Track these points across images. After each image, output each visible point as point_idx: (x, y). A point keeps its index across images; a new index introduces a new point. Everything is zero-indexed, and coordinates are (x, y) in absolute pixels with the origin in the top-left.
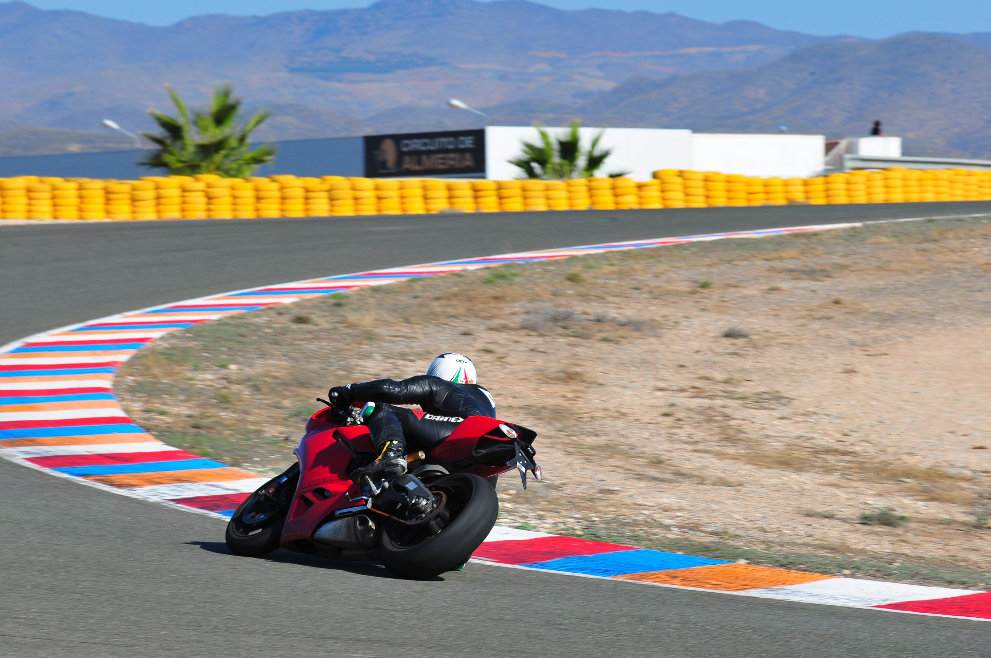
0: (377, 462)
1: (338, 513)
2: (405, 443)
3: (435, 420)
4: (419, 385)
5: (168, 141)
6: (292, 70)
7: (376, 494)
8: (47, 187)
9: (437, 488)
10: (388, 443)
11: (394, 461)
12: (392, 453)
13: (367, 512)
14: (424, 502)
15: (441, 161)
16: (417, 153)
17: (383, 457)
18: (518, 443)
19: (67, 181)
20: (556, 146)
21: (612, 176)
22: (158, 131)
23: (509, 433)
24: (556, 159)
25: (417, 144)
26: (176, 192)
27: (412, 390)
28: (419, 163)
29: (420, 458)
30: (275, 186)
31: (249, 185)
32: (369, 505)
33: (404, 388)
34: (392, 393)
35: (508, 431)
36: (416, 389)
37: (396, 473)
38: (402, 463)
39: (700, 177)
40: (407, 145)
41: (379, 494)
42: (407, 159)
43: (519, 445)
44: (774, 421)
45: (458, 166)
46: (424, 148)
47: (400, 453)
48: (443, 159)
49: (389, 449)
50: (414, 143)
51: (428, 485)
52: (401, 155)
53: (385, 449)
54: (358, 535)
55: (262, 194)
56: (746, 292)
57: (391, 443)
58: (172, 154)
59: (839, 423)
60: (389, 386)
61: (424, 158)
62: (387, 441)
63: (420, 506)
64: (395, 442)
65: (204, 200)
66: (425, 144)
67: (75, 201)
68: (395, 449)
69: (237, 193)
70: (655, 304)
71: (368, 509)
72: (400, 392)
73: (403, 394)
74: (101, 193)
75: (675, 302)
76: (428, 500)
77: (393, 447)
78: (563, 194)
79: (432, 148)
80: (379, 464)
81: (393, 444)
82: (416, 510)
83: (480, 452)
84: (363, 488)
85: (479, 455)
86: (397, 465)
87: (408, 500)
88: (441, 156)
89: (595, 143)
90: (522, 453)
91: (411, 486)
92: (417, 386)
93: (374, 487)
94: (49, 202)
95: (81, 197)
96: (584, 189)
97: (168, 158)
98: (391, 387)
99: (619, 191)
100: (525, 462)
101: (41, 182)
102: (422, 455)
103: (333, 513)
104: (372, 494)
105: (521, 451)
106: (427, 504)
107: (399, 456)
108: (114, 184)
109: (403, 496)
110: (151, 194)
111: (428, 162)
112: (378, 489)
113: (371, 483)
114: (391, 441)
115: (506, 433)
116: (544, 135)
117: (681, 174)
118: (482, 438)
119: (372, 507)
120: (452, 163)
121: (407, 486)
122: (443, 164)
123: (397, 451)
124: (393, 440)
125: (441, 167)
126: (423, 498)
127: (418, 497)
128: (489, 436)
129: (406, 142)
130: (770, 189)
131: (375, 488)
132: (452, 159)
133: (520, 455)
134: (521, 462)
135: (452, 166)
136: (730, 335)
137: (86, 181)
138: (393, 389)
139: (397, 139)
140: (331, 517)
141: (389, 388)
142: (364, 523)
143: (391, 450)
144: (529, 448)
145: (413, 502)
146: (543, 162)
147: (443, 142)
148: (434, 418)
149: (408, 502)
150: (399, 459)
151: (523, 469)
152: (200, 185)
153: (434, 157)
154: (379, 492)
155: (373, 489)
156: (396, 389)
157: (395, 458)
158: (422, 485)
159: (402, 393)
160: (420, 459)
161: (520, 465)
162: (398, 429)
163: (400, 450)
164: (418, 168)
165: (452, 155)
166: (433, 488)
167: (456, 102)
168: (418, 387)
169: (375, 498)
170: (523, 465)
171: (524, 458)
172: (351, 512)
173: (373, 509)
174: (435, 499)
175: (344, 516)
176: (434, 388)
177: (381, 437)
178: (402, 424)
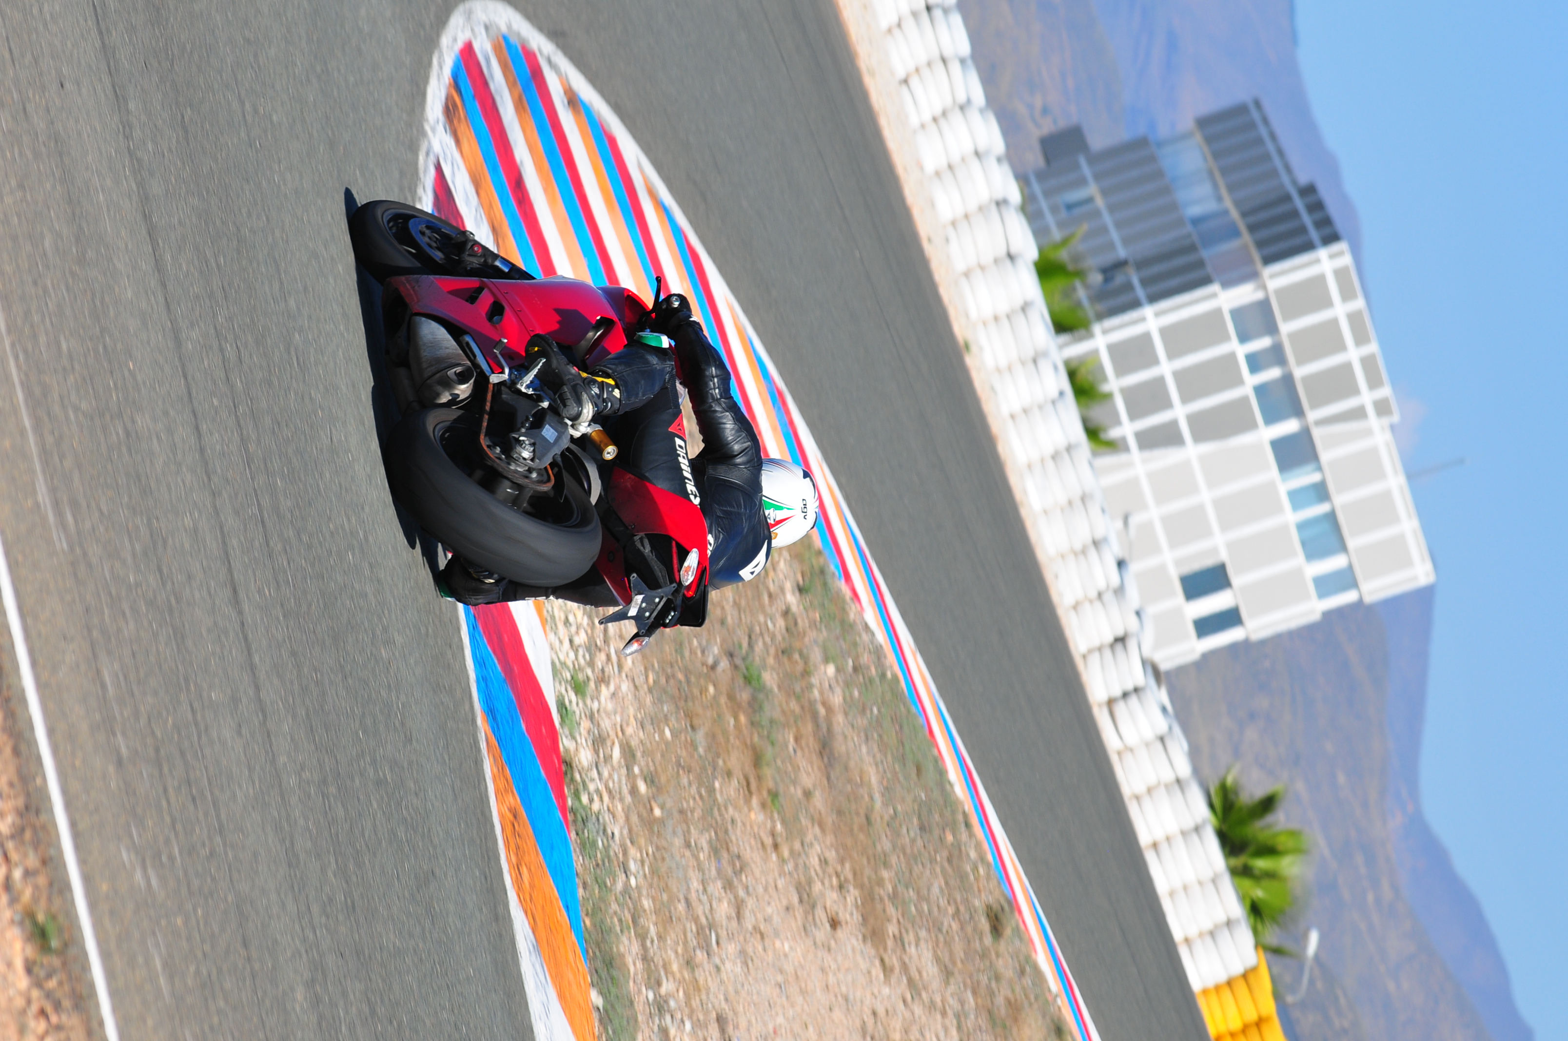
0: (575, 373)
1: (468, 338)
2: (620, 413)
4: (737, 431)
7: (519, 386)
9: (557, 478)
10: (613, 383)
11: (585, 396)
12: (597, 391)
13: (482, 380)
14: (526, 454)
17: (586, 379)
18: (674, 592)
23: (687, 571)
29: (603, 451)
32: (495, 379)
33: (724, 405)
34: (706, 385)
35: (689, 567)
36: (729, 428)
37: (564, 405)
38: (585, 411)
41: (520, 391)
43: (673, 594)
47: (601, 405)
49: (602, 386)
51: (559, 461)
53: (600, 379)
54: (439, 373)
57: (613, 388)
60: (717, 376)
62: (613, 379)
63: (518, 449)
64: (617, 393)
68: (605, 396)
71: (487, 379)
72: (712, 398)
76: (532, 460)
77: (607, 390)
80: (571, 376)
81: (613, 391)
82: (509, 448)
84: (521, 367)
85: (641, 546)
86: (580, 403)
87: (523, 430)
91: (548, 432)
93: (529, 378)
98: (716, 380)
100: (647, 614)
102: (610, 452)
103: (465, 332)
104: (516, 379)
105: (664, 600)
106: (524, 459)
107: (595, 405)
109: (527, 423)
112: (528, 387)
113: (535, 371)
114: (617, 386)
115: (686, 564)
118: (668, 539)
119: (495, 384)
121: (547, 426)
123: (604, 401)
124: (619, 389)
126: (534, 451)
127: (533, 444)
128: (674, 549)
131: (528, 382)
138: (714, 384)
140: (456, 331)
141: (712, 377)
142: (463, 378)
143: (602, 391)
145: (523, 438)
149: (519, 430)
150: (591, 407)
154: (523, 390)
155: (525, 379)
156: (717, 391)
157: (591, 398)
158: (557, 450)
159: (713, 405)
160: (601, 452)
162: (641, 394)
163: (607, 406)
166: (556, 469)
169: (511, 386)
170: (641, 611)
172: (475, 356)
173: (491, 387)
174: (537, 472)
175: (466, 348)
176: (740, 459)
177: (619, 369)
178: (651, 403)
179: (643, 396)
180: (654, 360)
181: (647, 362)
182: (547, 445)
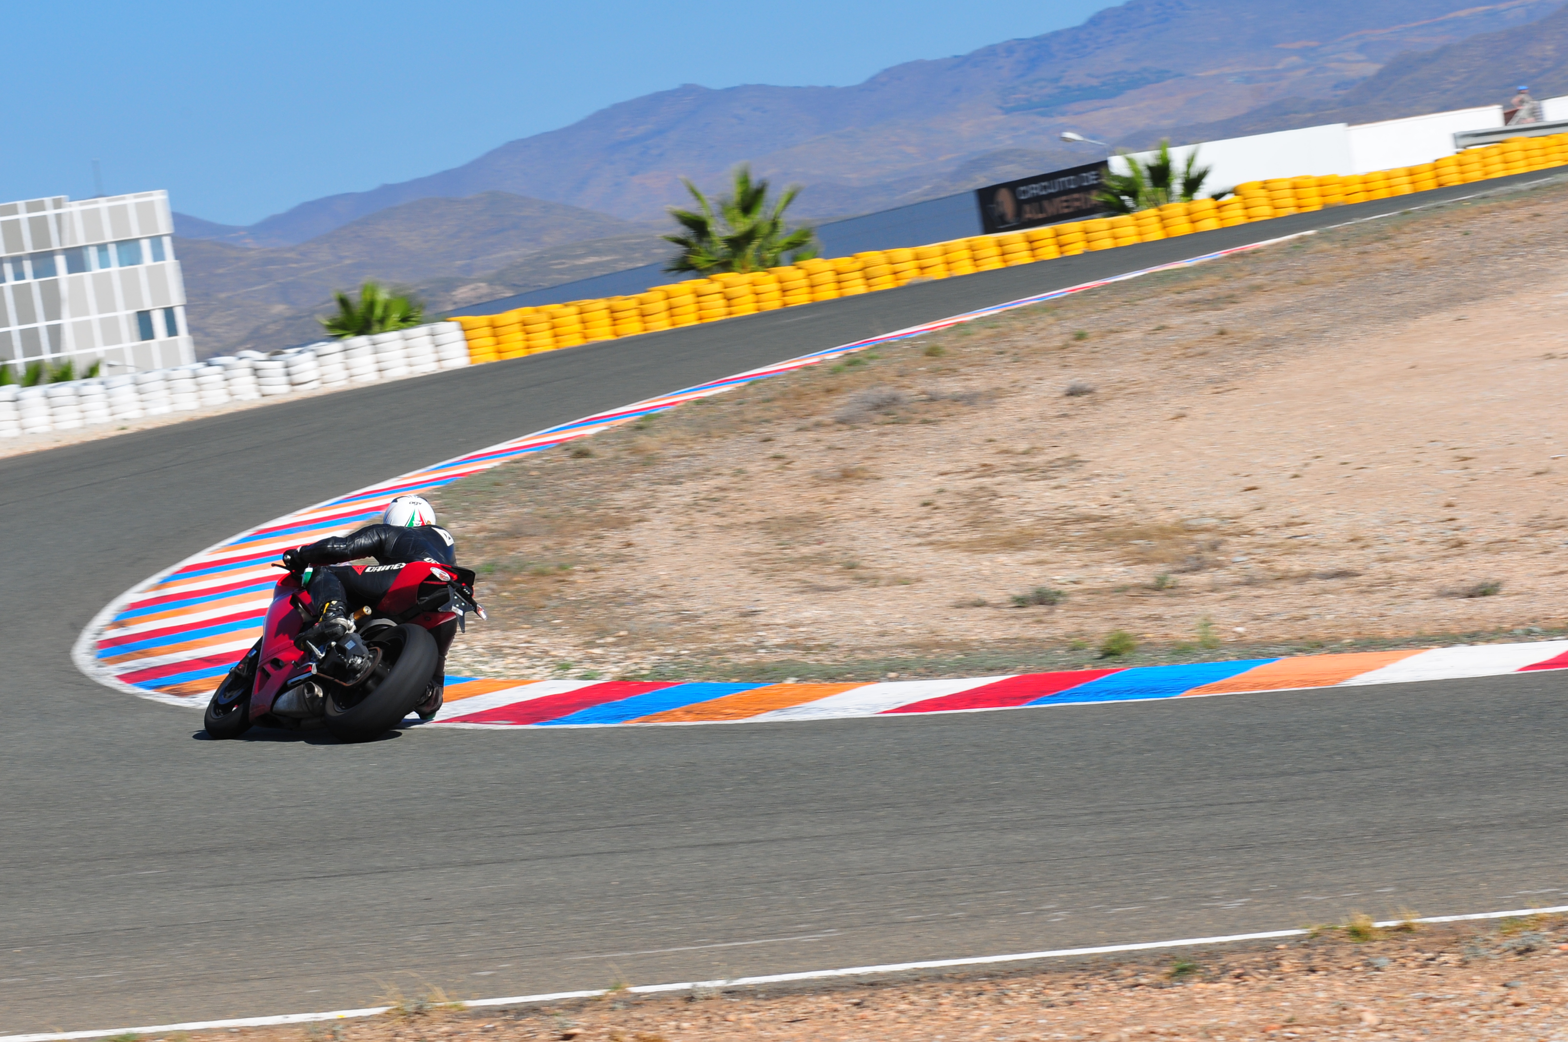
0: (318, 625)
1: (289, 682)
2: (346, 601)
3: (376, 571)
4: (366, 536)
5: (693, 240)
6: (1008, 111)
7: (321, 658)
8: (544, 317)
9: (376, 644)
10: (327, 604)
11: (333, 621)
12: (331, 614)
13: (314, 678)
14: (359, 661)
15: (1065, 204)
16: (1038, 199)
17: (323, 620)
18: (453, 586)
19: (566, 306)
20: (1146, 173)
22: (681, 231)
23: (442, 576)
24: (1147, 187)
25: (1036, 189)
26: (690, 298)
27: (359, 544)
28: (1041, 210)
30: (800, 273)
31: (771, 277)
32: (314, 671)
33: (350, 543)
34: (337, 552)
35: (440, 574)
36: (363, 541)
37: (336, 634)
38: (342, 622)
39: (1287, 185)
40: (1024, 192)
41: (323, 658)
42: (1027, 208)
43: (454, 588)
44: (1045, 492)
45: (1084, 207)
46: (1044, 193)
47: (340, 612)
48: (1066, 201)
49: (329, 610)
50: (1033, 189)
52: (1019, 205)
53: (325, 611)
54: (307, 703)
55: (788, 285)
56: (1127, 336)
57: (331, 604)
58: (698, 253)
59: (1119, 484)
60: (333, 545)
61: (1046, 204)
62: (325, 603)
63: (355, 665)
64: (334, 602)
65: (722, 302)
66: (1045, 188)
67: (578, 327)
68: (335, 609)
69: (759, 289)
70: (1012, 368)
71: (314, 675)
72: (344, 548)
73: (350, 550)
74: (605, 313)
75: (1037, 362)
76: (363, 658)
77: (332, 607)
78: (1132, 230)
79: (1052, 191)
80: (320, 626)
82: (353, 670)
83: (424, 600)
84: (311, 655)
85: (423, 602)
86: (336, 625)
88: (1064, 198)
89: (1190, 162)
90: (458, 595)
91: (349, 645)
92: (364, 539)
93: (317, 651)
94: (549, 333)
95: (583, 322)
96: (1155, 219)
97: (695, 260)
98: (336, 545)
99: (1195, 216)
100: (463, 604)
101: (538, 311)
102: (367, 610)
103: (285, 684)
104: (316, 658)
105: (456, 593)
107: (339, 616)
108: (618, 302)
110: (662, 305)
111: (1051, 208)
112: (322, 653)
113: (313, 647)
114: (330, 602)
115: (438, 576)
116: (1131, 162)
117: (1265, 185)
118: (422, 584)
119: (318, 671)
120: (1077, 204)
121: (346, 646)
122: (1067, 207)
123: (338, 610)
124: (332, 601)
125: (1066, 211)
126: (358, 656)
127: (354, 656)
128: (428, 582)
129: (1022, 188)
130: (1371, 186)
131: (319, 652)
132: (1077, 200)
133: (456, 598)
134: (457, 605)
135: (1078, 207)
136: (1073, 392)
137: (586, 303)
138: (338, 548)
139: (1012, 186)
140: (284, 689)
141: (333, 547)
142: (311, 690)
143: (331, 611)
146: (1134, 194)
147: (1063, 182)
148: (375, 569)
150: (339, 619)
152: (716, 287)
153: (1057, 200)
154: (323, 655)
155: (316, 654)
156: (342, 546)
157: (335, 617)
160: (366, 616)
162: (338, 588)
163: (340, 609)
164: (1040, 216)
165: (1076, 196)
166: (371, 645)
167: (1069, 135)
168: (366, 539)
169: (320, 663)
170: (461, 608)
171: (461, 600)
172: (300, 680)
173: (319, 674)
174: (371, 656)
175: (294, 685)
176: (383, 537)
177: (320, 599)
178: (343, 583)
179: (338, 586)
180: (319, 578)
181: (319, 582)
182: (356, 647)
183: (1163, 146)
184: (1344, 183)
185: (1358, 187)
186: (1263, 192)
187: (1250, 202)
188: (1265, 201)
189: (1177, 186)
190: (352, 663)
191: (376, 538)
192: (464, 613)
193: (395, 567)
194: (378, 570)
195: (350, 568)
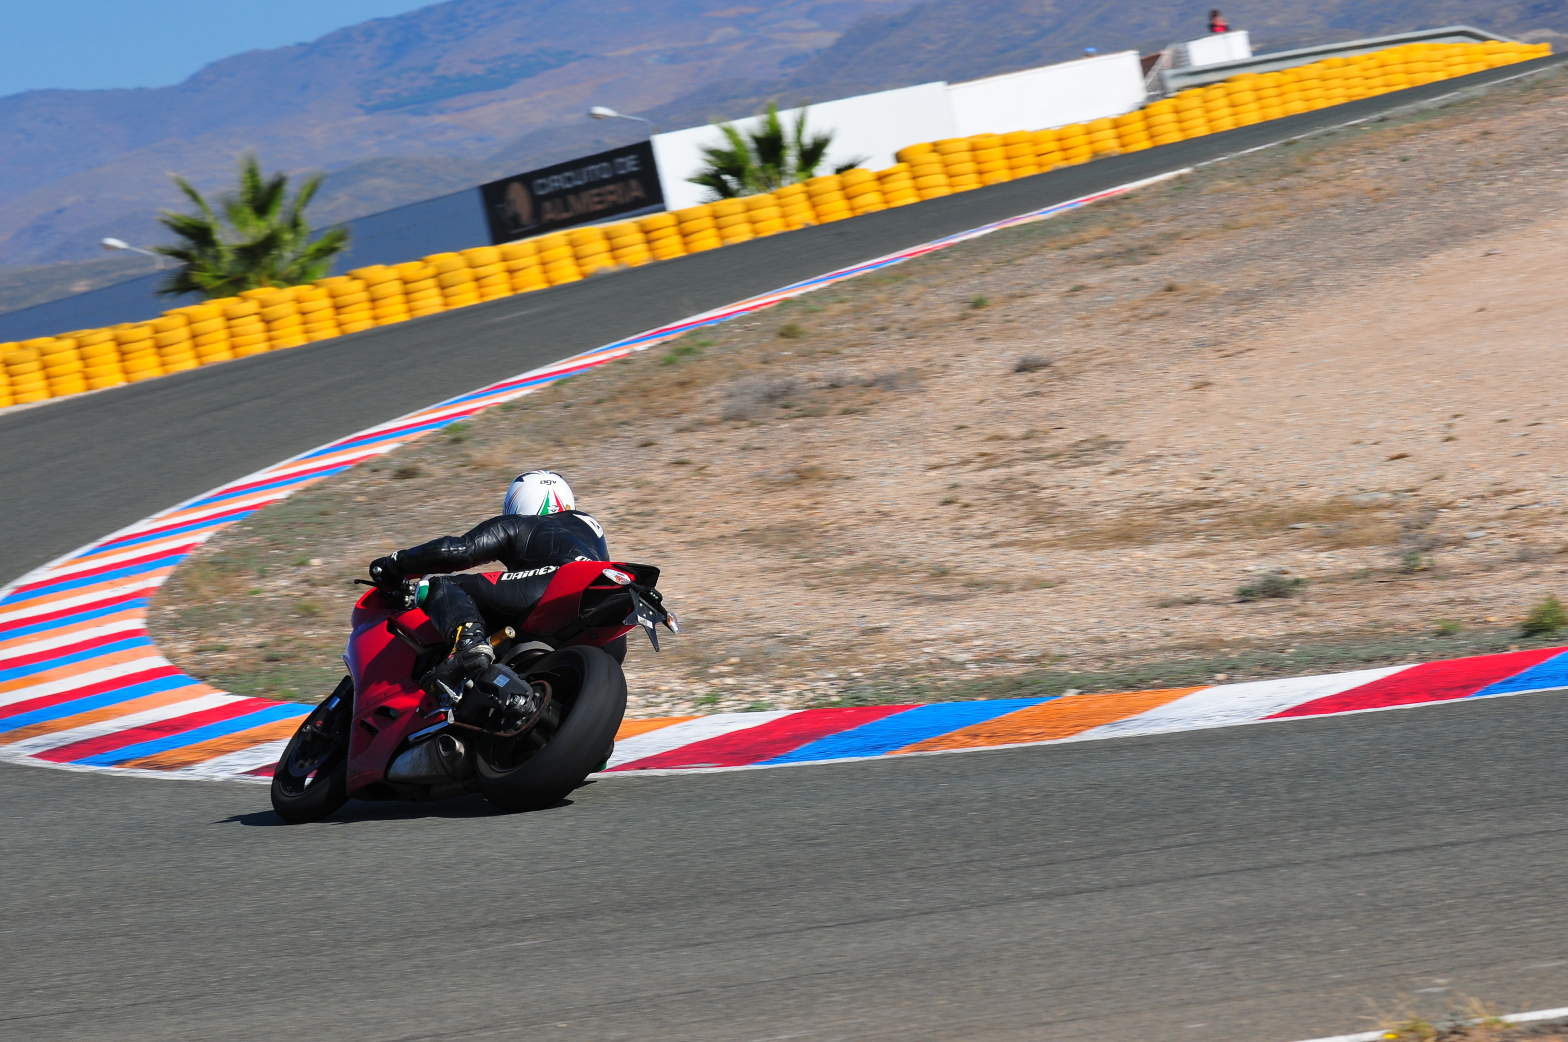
0: (451, 657)
1: (411, 739)
2: (484, 622)
3: (516, 578)
4: (489, 534)
5: (194, 252)
6: (370, 111)
7: (457, 701)
8: (33, 354)
9: (537, 676)
10: (460, 628)
11: (473, 650)
12: (468, 640)
13: (450, 729)
14: (522, 702)
15: (597, 199)
16: (560, 194)
17: (457, 649)
18: (637, 588)
19: (59, 338)
20: (751, 145)
21: (839, 171)
22: (177, 241)
24: (754, 163)
25: (558, 181)
26: (218, 323)
27: (481, 544)
28: (566, 208)
29: (508, 637)
31: (318, 291)
32: (451, 720)
33: (470, 544)
34: (455, 556)
36: (486, 540)
37: (480, 666)
38: (485, 651)
39: (964, 146)
40: (543, 186)
41: (461, 701)
42: (548, 205)
43: (636, 592)
45: (622, 201)
46: (568, 186)
47: (480, 638)
48: (599, 195)
49: (463, 636)
50: (554, 181)
51: (523, 675)
52: (537, 202)
53: (458, 638)
54: (445, 764)
57: (464, 627)
58: (202, 269)
60: (449, 547)
61: (572, 199)
62: (458, 627)
63: (517, 708)
64: (469, 625)
65: (261, 325)
66: (569, 179)
67: (77, 365)
68: (472, 634)
71: (450, 725)
72: (465, 552)
73: (471, 554)
74: (111, 346)
76: (526, 697)
77: (467, 632)
78: (772, 211)
79: (579, 183)
80: (454, 659)
81: (467, 628)
82: (515, 715)
83: (589, 612)
84: (440, 698)
86: (478, 654)
87: (500, 702)
88: (595, 191)
89: (802, 129)
90: (643, 601)
91: (501, 681)
92: (488, 537)
93: (452, 693)
94: (39, 375)
95: (83, 358)
96: (798, 197)
97: (198, 277)
98: (452, 549)
99: (851, 191)
100: (651, 613)
101: (23, 348)
103: (405, 740)
104: (452, 702)
105: (641, 599)
106: (526, 703)
107: (479, 642)
108: (127, 330)
109: (492, 698)
110: (182, 333)
111: (578, 205)
114: (463, 624)
116: (730, 133)
117: (935, 147)
118: (587, 592)
119: (455, 720)
120: (612, 198)
121: (495, 682)
122: (600, 202)
123: (476, 635)
124: (466, 623)
125: (599, 207)
126: (519, 695)
127: (513, 695)
129: (540, 181)
130: (1067, 143)
131: (454, 693)
132: (611, 193)
133: (641, 605)
134: (644, 615)
135: (614, 202)
137: (85, 334)
138: (454, 550)
139: (527, 179)
140: (404, 748)
141: (450, 550)
142: (449, 746)
143: (467, 637)
144: (652, 593)
145: (507, 703)
146: (738, 171)
147: (593, 171)
148: (514, 576)
149: (500, 705)
150: (480, 646)
151: (650, 624)
152: (249, 306)
153: (585, 196)
154: (460, 698)
155: (452, 696)
156: (460, 549)
157: (474, 645)
158: (515, 676)
159: (470, 552)
161: (643, 619)
162: (468, 605)
163: (479, 633)
164: (565, 215)
165: (611, 187)
166: (531, 678)
167: (600, 110)
168: (490, 537)
169: (457, 707)
170: (649, 618)
171: (648, 607)
172: (429, 733)
173: (457, 723)
174: (538, 695)
175: (419, 742)
176: (512, 533)
177: (448, 621)
178: (474, 597)
179: (469, 603)
180: (440, 593)
181: (442, 599)
182: (511, 683)
183: (770, 110)
184: (1034, 139)
185: (1053, 146)
186: (934, 157)
187: (919, 170)
188: (937, 168)
189: (791, 158)
190: (512, 705)
191: (502, 535)
192: (654, 626)
193: (541, 572)
194: (519, 577)
195: (479, 576)
